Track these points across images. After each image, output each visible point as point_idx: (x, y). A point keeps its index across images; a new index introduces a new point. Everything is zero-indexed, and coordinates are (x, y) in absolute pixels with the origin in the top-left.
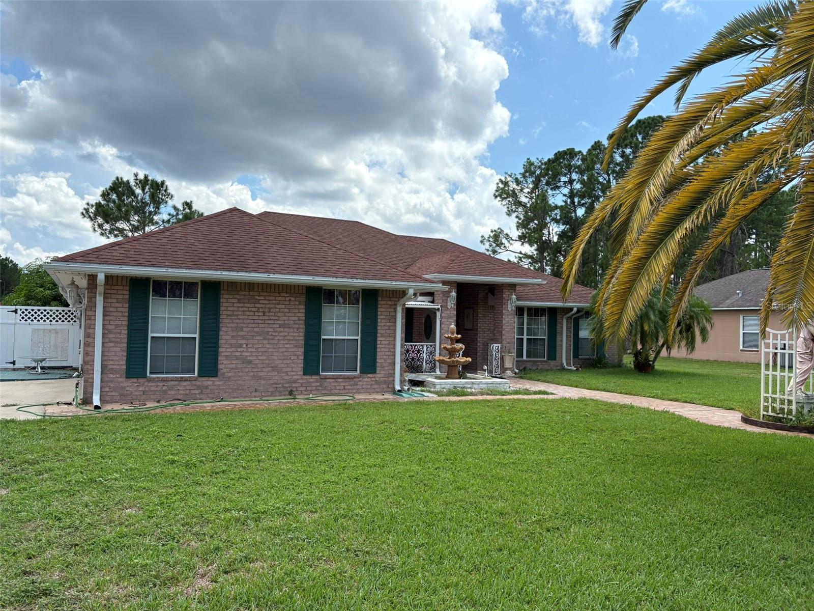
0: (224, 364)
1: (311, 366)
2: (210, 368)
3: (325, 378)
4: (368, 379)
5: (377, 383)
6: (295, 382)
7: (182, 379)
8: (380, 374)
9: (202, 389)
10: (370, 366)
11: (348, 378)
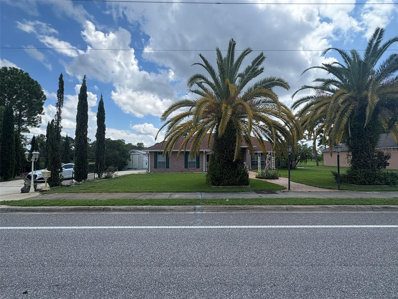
0: (170, 166)
1: (186, 167)
2: (168, 167)
3: (189, 169)
4: (198, 169)
5: (200, 170)
6: (183, 169)
7: (163, 169)
8: (200, 168)
9: (166, 170)
10: (198, 167)
11: (194, 169)
